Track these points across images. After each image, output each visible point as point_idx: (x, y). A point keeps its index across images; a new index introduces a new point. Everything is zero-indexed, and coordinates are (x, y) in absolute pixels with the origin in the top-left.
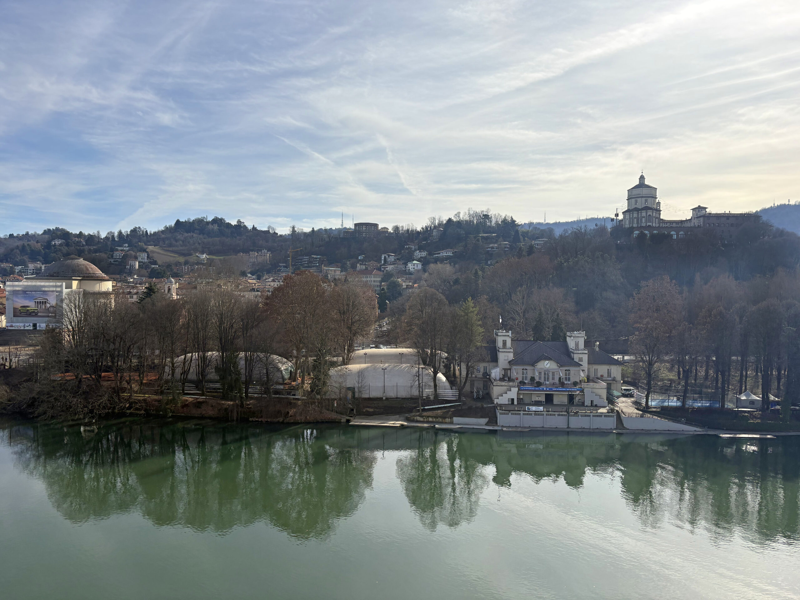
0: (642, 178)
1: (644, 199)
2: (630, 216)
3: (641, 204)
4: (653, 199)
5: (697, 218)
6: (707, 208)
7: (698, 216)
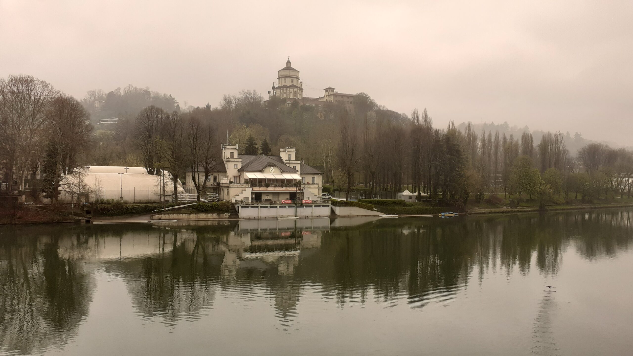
0: (289, 62)
1: (291, 79)
2: (281, 91)
3: (289, 82)
4: (297, 79)
5: (329, 96)
6: (335, 89)
7: (329, 94)
